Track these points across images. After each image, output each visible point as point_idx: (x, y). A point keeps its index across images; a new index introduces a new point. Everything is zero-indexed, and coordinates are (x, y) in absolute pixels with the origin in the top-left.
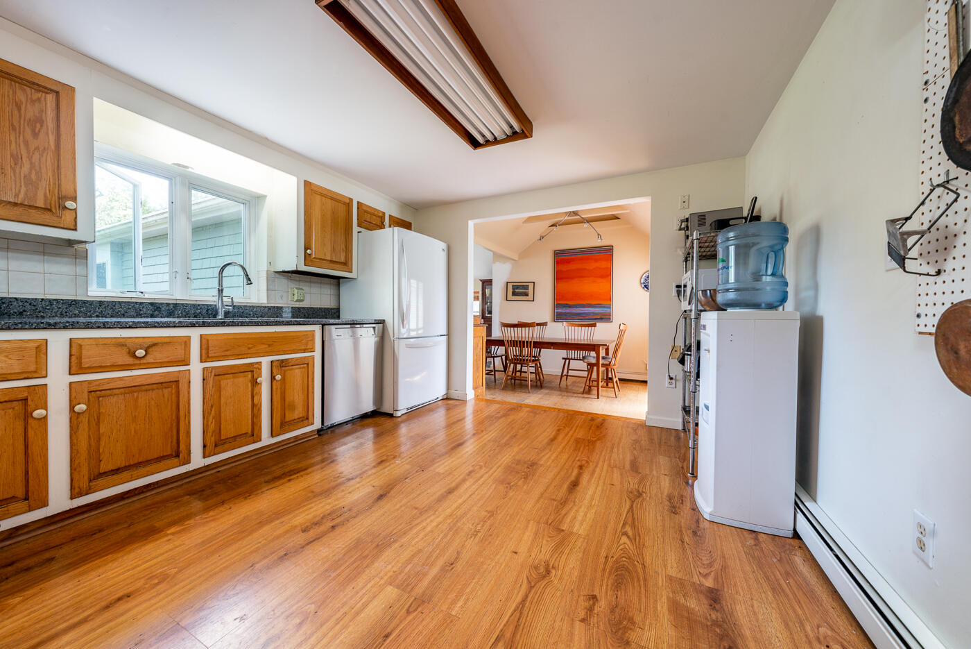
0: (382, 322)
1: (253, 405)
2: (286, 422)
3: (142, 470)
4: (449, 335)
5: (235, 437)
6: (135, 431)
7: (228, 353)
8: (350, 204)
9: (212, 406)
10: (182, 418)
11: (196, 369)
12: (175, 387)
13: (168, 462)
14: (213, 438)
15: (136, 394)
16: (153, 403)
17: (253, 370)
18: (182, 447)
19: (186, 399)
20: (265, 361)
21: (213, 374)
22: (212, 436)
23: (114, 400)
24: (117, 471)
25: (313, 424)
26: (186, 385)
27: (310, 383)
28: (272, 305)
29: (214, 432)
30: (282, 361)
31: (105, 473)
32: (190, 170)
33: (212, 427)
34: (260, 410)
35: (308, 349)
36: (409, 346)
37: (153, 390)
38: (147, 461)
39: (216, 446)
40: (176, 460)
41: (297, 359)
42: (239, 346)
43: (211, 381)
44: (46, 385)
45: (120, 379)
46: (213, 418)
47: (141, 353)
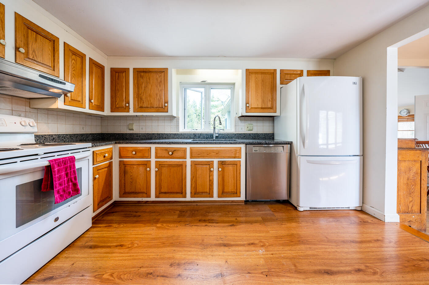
0: (291, 144)
1: (210, 180)
2: (224, 192)
3: (172, 195)
4: (363, 155)
5: (202, 193)
6: (170, 181)
7: (199, 156)
8: (275, 73)
9: (193, 177)
10: (183, 179)
11: (188, 161)
12: (181, 167)
13: (179, 195)
14: (194, 190)
15: (170, 168)
16: (175, 172)
17: (210, 164)
18: (183, 191)
19: (185, 172)
20: (216, 161)
21: (194, 164)
22: (193, 189)
23: (165, 168)
24: (165, 193)
25: (240, 197)
26: (185, 167)
27: (238, 175)
28: (237, 133)
29: (194, 188)
30: (223, 162)
31: (162, 192)
32: (206, 82)
33: (193, 185)
34: (213, 183)
35: (236, 157)
36: (309, 162)
37: (175, 167)
38: (173, 192)
39: (195, 194)
40: (181, 195)
41: (231, 161)
42: (204, 153)
43: (193, 166)
44: (150, 161)
45: (166, 161)
46: (194, 182)
47: (170, 153)
